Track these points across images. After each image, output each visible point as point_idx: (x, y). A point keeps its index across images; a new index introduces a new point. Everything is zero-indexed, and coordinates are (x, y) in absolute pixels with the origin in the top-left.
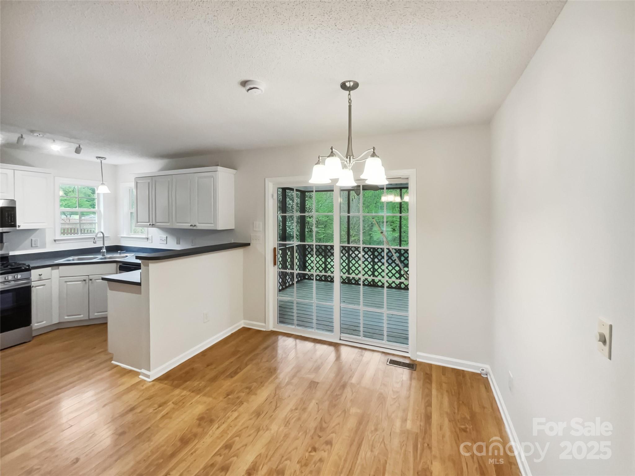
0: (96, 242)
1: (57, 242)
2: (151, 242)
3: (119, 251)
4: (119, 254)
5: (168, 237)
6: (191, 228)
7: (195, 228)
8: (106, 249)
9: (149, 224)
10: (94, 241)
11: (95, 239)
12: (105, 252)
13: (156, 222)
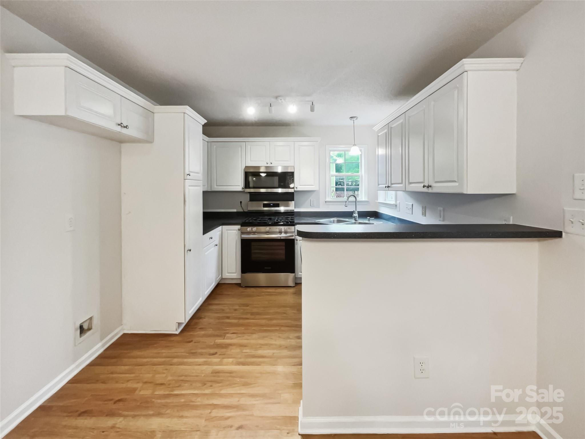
0: (347, 205)
1: (327, 203)
2: (399, 210)
3: (368, 218)
4: (368, 221)
5: (413, 205)
6: (425, 190)
7: (430, 190)
8: (358, 214)
9: (385, 186)
10: (345, 205)
11: (346, 202)
12: (356, 216)
13: (392, 184)
